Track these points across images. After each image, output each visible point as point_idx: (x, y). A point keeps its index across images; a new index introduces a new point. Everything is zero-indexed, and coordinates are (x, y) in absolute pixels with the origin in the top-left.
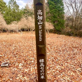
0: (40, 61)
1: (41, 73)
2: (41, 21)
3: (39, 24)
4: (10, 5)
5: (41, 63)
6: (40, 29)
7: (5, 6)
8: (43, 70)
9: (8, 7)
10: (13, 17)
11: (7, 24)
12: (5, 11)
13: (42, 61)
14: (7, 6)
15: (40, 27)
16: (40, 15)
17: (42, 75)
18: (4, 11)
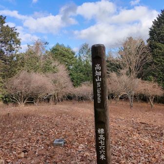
0: (99, 131)
1: (101, 150)
2: (100, 77)
3: (97, 81)
4: (82, 55)
5: (100, 134)
6: (99, 88)
7: (73, 57)
8: (103, 145)
9: (78, 58)
10: (84, 74)
11: (74, 86)
12: (73, 65)
13: (101, 131)
14: (76, 57)
15: (99, 85)
16: (98, 71)
17: (101, 154)
18: (71, 65)
